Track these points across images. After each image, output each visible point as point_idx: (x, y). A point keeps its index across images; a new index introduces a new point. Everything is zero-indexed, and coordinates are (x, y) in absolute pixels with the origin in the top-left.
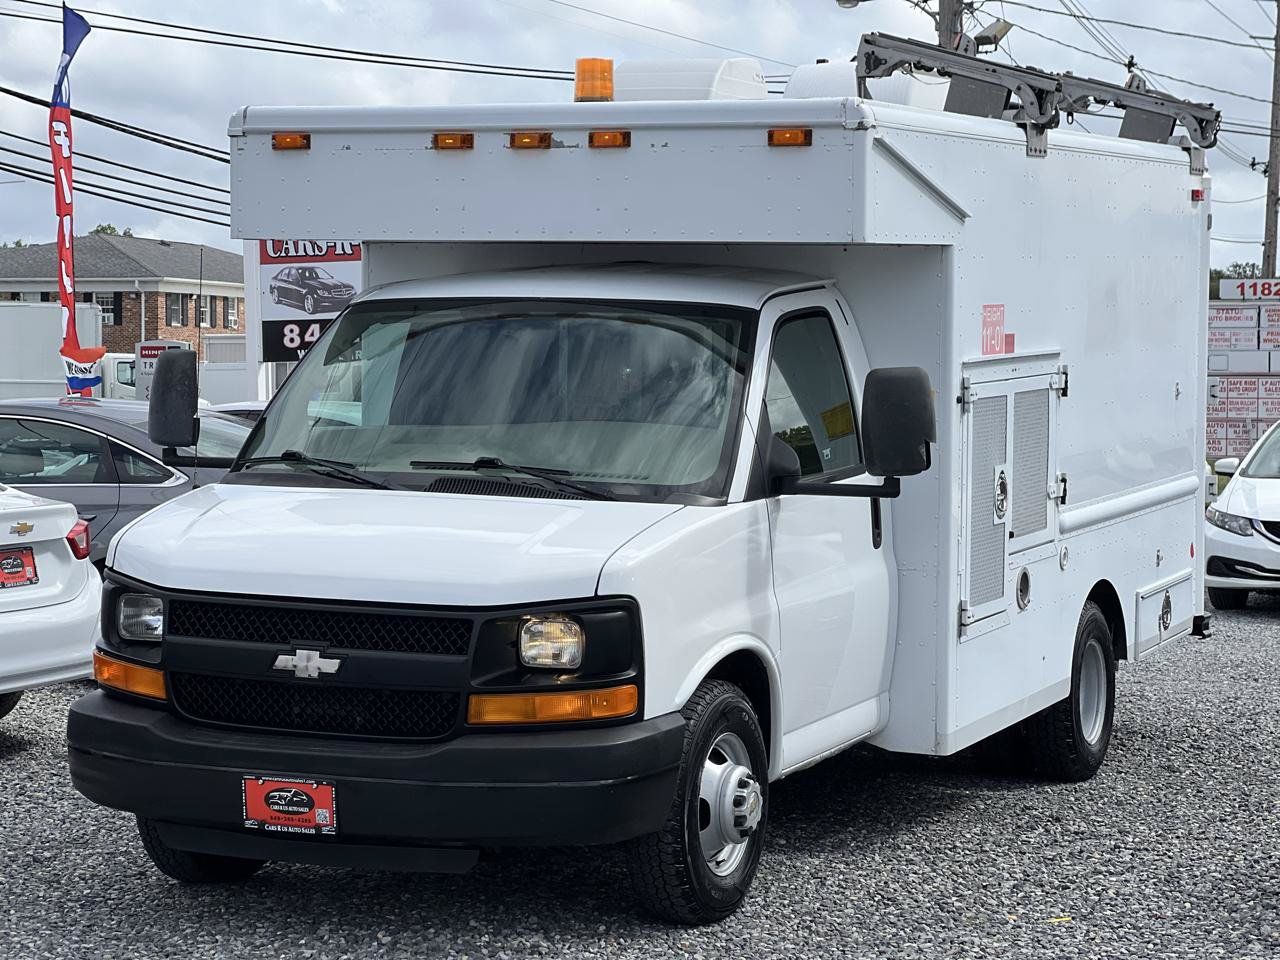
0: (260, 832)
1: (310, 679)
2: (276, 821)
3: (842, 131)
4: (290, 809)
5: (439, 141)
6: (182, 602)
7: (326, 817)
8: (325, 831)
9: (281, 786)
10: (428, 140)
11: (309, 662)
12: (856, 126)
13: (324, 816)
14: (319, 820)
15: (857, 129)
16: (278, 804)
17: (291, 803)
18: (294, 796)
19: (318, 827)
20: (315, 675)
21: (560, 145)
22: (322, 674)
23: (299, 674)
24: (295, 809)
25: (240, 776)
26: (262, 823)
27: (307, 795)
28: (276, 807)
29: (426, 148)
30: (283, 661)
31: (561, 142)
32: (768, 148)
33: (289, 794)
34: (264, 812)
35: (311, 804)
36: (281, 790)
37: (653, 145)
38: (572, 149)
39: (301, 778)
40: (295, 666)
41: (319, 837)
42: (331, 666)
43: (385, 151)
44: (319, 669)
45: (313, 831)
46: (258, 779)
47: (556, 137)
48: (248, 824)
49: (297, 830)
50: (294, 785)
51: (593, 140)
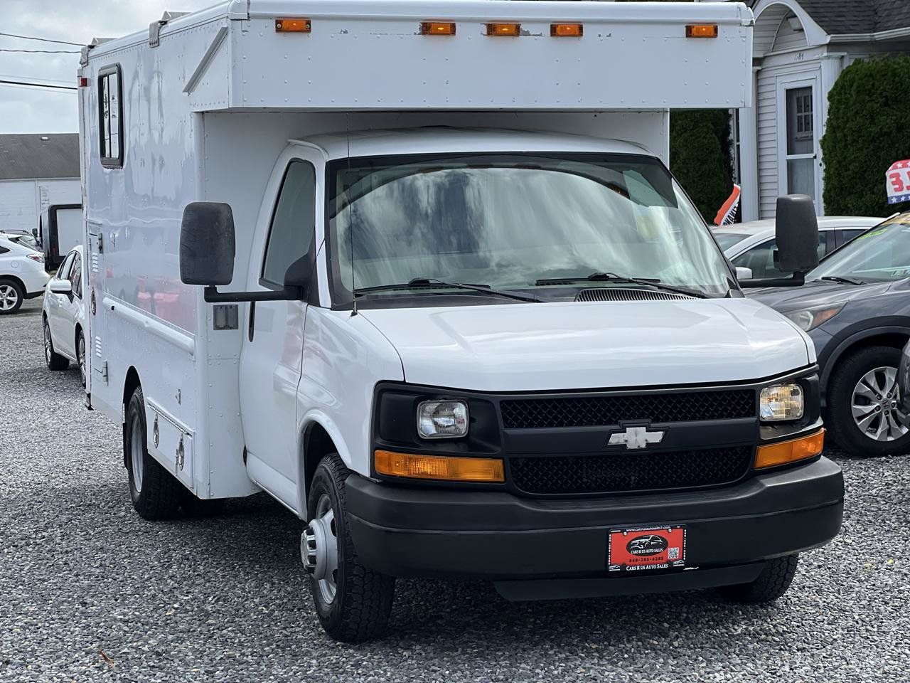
0: (623, 574)
1: (640, 450)
2: (635, 563)
3: (738, 28)
4: (647, 551)
5: (427, 28)
6: (509, 402)
7: (676, 554)
8: (676, 564)
9: (642, 534)
10: (417, 27)
11: (637, 437)
12: (749, 23)
13: (674, 553)
14: (670, 557)
15: (750, 26)
16: (638, 549)
17: (649, 546)
18: (651, 541)
19: (670, 562)
20: (643, 446)
21: (527, 34)
22: (648, 444)
23: (630, 446)
24: (651, 550)
25: (608, 532)
26: (624, 566)
27: (662, 539)
28: (635, 552)
29: (415, 34)
30: (615, 439)
31: (528, 32)
32: (686, 39)
33: (647, 540)
34: (625, 556)
35: (665, 545)
36: (641, 538)
37: (600, 36)
38: (536, 37)
39: (659, 526)
40: (626, 441)
41: (672, 570)
42: (657, 437)
43: (379, 36)
44: (646, 440)
45: (666, 566)
46: (622, 531)
47: (524, 27)
48: (612, 569)
49: (654, 567)
50: (652, 532)
51: (554, 30)
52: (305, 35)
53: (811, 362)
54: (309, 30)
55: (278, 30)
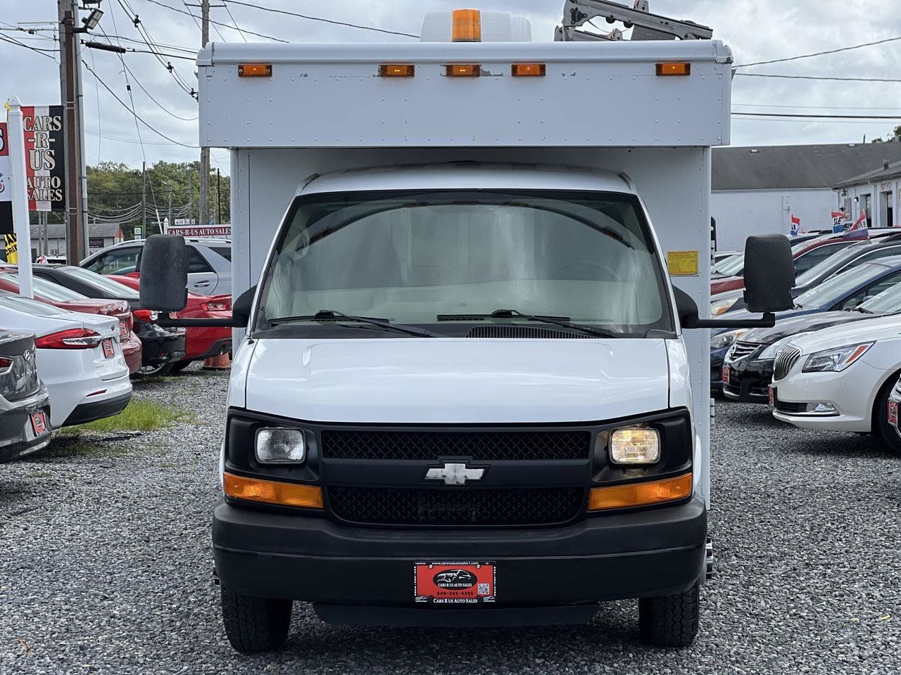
0: (429, 605)
1: (458, 485)
2: (442, 596)
3: (713, 65)
4: (456, 585)
5: (386, 71)
6: (331, 433)
7: (486, 589)
8: (486, 600)
9: (448, 568)
10: (376, 70)
11: (456, 472)
12: (725, 60)
13: (485, 589)
14: (480, 592)
15: (726, 63)
16: (445, 582)
17: (456, 580)
18: (458, 575)
19: (480, 598)
20: (463, 482)
21: (487, 74)
22: (468, 481)
23: (448, 482)
24: (460, 585)
25: (412, 564)
26: (430, 598)
27: (470, 574)
28: (443, 585)
29: (374, 76)
30: (433, 473)
31: (489, 72)
32: (657, 77)
33: (455, 574)
34: (433, 589)
35: (474, 580)
36: (449, 571)
37: (564, 75)
38: (497, 77)
39: (466, 561)
40: (444, 476)
41: (481, 605)
42: (477, 474)
43: (338, 78)
44: (466, 477)
45: (476, 601)
46: (428, 564)
47: (484, 68)
48: (418, 600)
49: (462, 601)
50: (460, 567)
51: (516, 71)
52: (266, 79)
53: (671, 406)
54: (270, 75)
55: (241, 75)
